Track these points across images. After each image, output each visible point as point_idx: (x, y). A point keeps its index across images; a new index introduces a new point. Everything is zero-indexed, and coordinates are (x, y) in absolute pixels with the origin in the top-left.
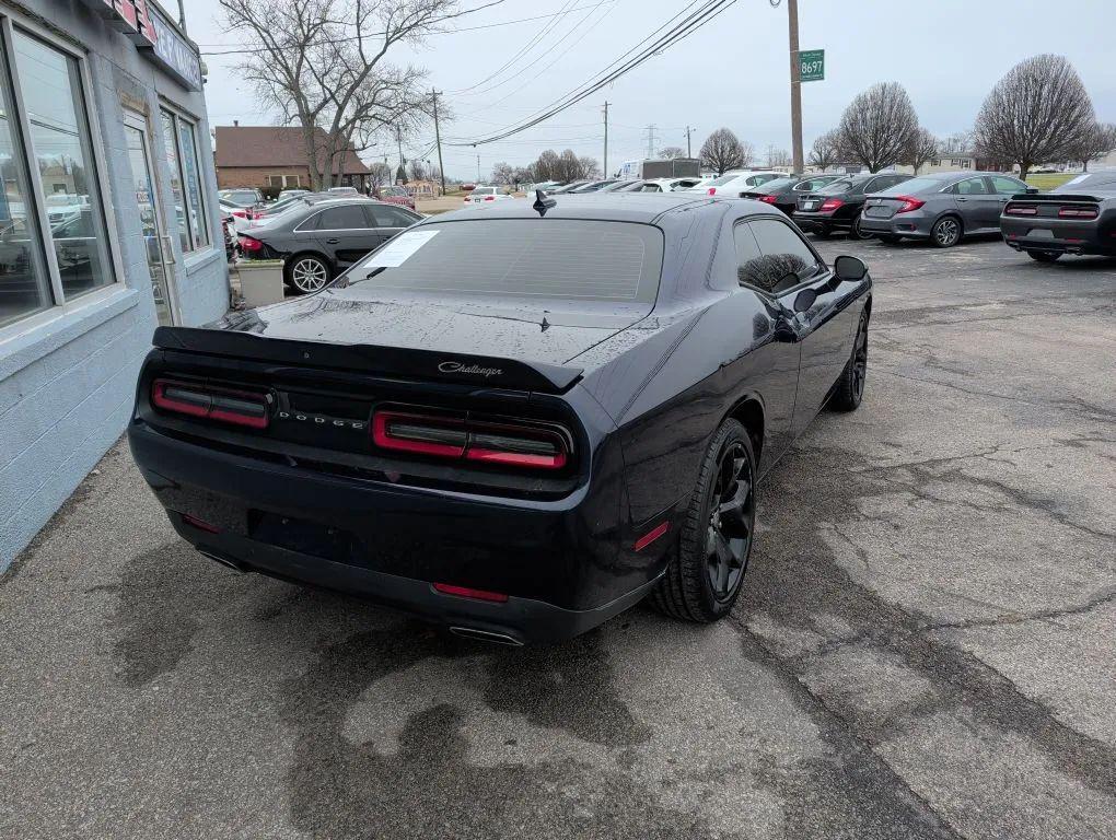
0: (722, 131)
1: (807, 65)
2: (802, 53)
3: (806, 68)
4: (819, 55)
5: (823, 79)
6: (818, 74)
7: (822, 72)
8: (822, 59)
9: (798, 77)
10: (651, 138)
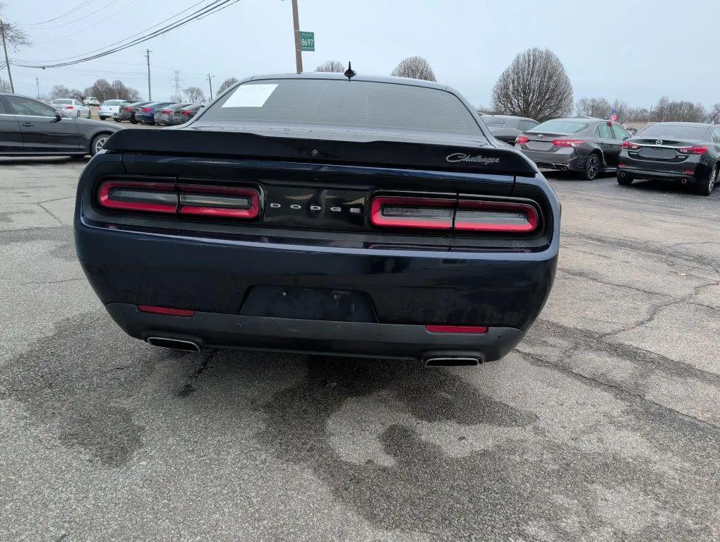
0: (233, 79)
1: (304, 41)
2: (302, 32)
3: (304, 42)
4: (311, 36)
5: (313, 50)
6: (311, 48)
7: (313, 46)
8: (313, 39)
9: (300, 48)
10: (177, 79)
